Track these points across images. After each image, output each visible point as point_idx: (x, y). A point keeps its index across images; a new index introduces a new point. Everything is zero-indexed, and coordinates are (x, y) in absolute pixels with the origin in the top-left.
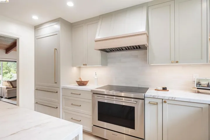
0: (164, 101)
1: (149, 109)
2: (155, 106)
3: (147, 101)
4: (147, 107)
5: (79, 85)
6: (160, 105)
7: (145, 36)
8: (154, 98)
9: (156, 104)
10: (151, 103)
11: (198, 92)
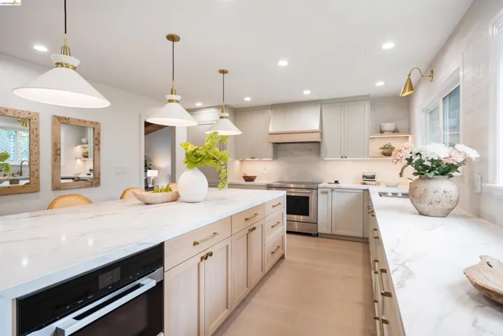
0: (333, 190)
1: (321, 198)
2: (326, 195)
3: (319, 191)
4: (320, 196)
5: (246, 181)
6: (330, 194)
7: (319, 134)
8: (325, 188)
9: (327, 193)
10: (323, 193)
11: (364, 184)
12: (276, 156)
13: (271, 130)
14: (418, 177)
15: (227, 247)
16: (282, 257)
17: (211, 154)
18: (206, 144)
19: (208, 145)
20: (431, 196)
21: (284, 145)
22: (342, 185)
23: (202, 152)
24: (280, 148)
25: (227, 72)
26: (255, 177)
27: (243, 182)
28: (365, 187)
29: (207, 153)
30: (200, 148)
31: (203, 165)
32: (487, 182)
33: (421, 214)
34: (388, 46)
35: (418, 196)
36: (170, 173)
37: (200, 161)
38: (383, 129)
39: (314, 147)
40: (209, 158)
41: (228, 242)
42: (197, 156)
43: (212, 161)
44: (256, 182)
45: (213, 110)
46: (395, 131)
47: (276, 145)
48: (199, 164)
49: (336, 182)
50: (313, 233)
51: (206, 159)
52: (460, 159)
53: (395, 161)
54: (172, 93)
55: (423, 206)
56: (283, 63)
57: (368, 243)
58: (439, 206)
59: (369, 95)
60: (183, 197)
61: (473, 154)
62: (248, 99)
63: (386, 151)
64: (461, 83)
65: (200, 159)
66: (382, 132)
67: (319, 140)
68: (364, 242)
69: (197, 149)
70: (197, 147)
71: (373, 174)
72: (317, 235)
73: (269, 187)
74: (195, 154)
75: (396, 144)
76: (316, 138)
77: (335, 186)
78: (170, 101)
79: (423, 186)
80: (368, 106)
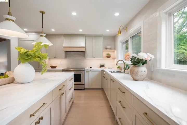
0: (90, 71)
5: (52, 68)
7: (85, 48)
8: (87, 70)
9: (88, 72)
10: (86, 72)
11: (101, 68)
12: (66, 57)
13: (64, 45)
14: (133, 65)
15: (51, 108)
16: (73, 102)
17: (37, 54)
18: (34, 48)
19: (36, 49)
20: (140, 73)
21: (69, 52)
22: (93, 68)
23: (32, 53)
24: (68, 53)
25: (44, 13)
26: (56, 66)
27: (50, 68)
28: (102, 69)
29: (35, 54)
30: (30, 51)
31: (32, 61)
32: (156, 67)
33: (134, 80)
34: (117, 14)
35: (135, 73)
36: (7, 64)
37: (30, 58)
38: (107, 48)
39: (82, 53)
40: (36, 57)
41: (51, 106)
42: (28, 56)
43: (38, 59)
44: (57, 68)
45: (34, 34)
46: (111, 49)
47: (66, 52)
48: (29, 60)
49: (91, 67)
50: (82, 89)
51: (34, 57)
52: (150, 59)
53: (127, 59)
54: (9, 14)
55: (136, 77)
56: (74, 14)
57: (104, 90)
58: (142, 77)
59: (103, 35)
60: (17, 80)
61: (153, 57)
62: (53, 30)
63: (108, 56)
64: (142, 30)
65: (30, 57)
66: (106, 49)
67: (85, 51)
68: (102, 90)
69: (27, 51)
70: (28, 50)
71: (104, 64)
72: (84, 89)
73: (64, 71)
74: (26, 54)
75: (111, 53)
76: (83, 50)
77: (91, 69)
78: (7, 19)
79: (137, 69)
80: (102, 39)
